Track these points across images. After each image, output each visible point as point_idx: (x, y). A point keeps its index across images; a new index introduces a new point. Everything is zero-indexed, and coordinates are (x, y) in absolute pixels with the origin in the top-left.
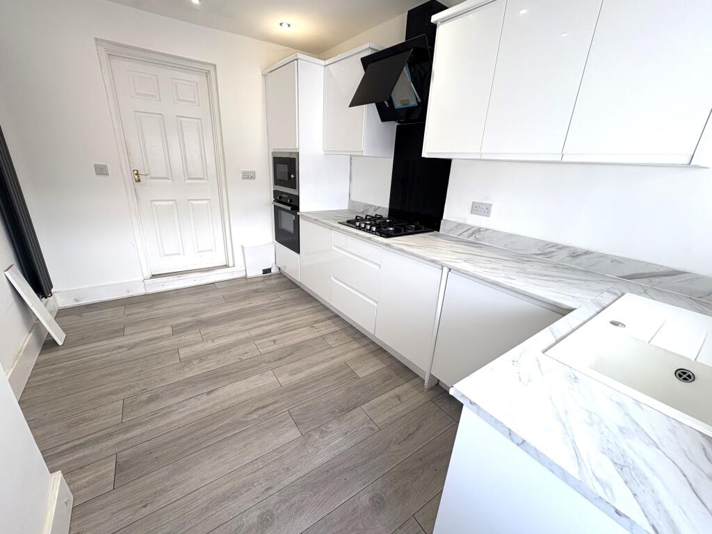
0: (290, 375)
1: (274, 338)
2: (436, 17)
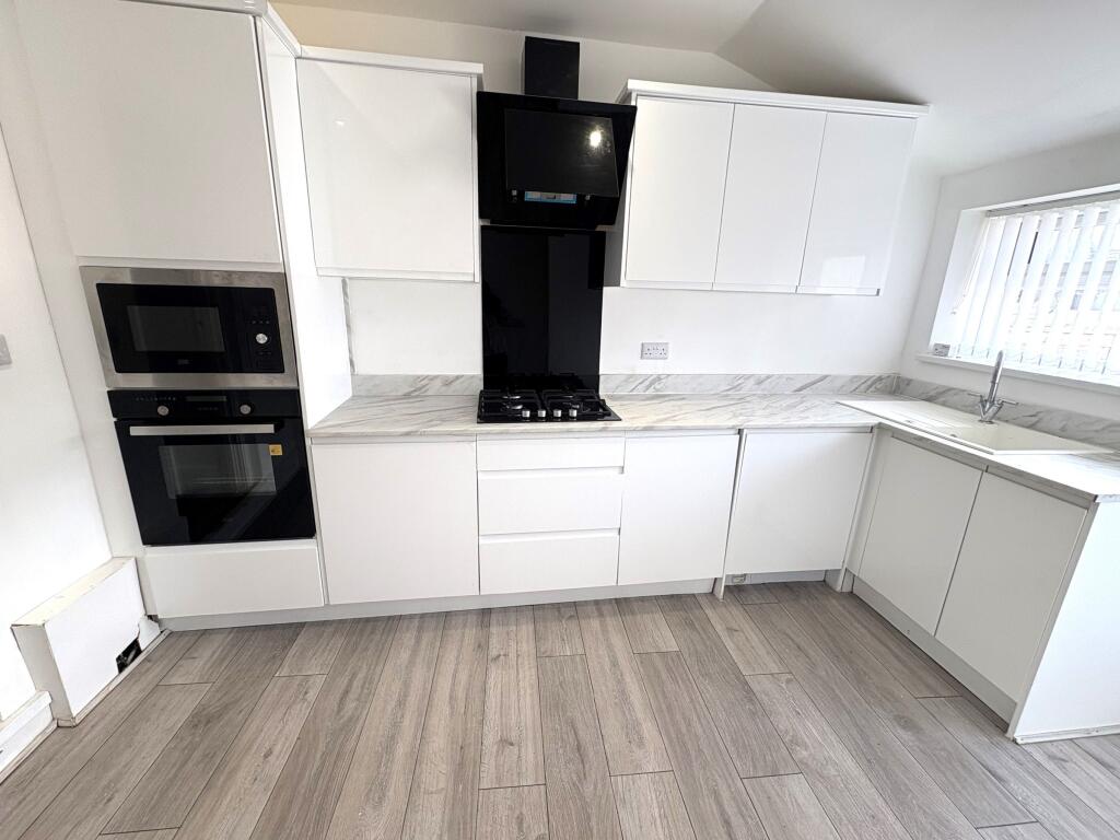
0: (641, 744)
1: (490, 740)
2: (633, 84)
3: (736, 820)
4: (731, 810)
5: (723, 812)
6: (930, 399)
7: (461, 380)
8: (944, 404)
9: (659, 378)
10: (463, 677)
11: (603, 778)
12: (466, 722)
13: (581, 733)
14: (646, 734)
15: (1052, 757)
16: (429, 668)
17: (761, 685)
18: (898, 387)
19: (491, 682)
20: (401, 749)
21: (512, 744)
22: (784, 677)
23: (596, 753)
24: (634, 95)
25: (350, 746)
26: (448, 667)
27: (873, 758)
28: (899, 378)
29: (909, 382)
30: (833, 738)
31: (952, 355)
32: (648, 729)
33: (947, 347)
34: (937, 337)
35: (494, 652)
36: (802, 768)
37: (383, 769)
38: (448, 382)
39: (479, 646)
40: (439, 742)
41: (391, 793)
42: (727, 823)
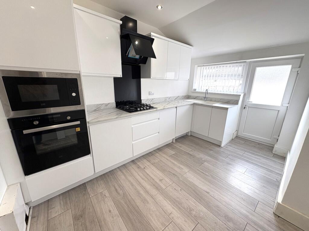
0: (183, 169)
1: (158, 181)
2: (152, 34)
3: (203, 171)
4: (201, 171)
5: (201, 172)
6: (194, 99)
7: (110, 104)
8: (197, 99)
9: (153, 99)
10: (141, 175)
11: (182, 176)
12: (150, 181)
13: (172, 172)
14: (182, 167)
15: (226, 147)
16: (132, 177)
17: (191, 153)
18: (188, 97)
19: (148, 172)
20: (142, 192)
21: (162, 180)
22: (193, 150)
23: (177, 174)
24: (152, 36)
25: (130, 198)
26: (135, 174)
27: (211, 156)
28: (188, 95)
29: (190, 96)
30: (205, 156)
31: (197, 91)
32: (182, 166)
33: (196, 89)
34: (194, 88)
35: (143, 167)
36: (205, 161)
37: (142, 197)
38: (107, 105)
39: (138, 168)
40: (148, 187)
41: (148, 200)
42: (202, 173)
